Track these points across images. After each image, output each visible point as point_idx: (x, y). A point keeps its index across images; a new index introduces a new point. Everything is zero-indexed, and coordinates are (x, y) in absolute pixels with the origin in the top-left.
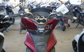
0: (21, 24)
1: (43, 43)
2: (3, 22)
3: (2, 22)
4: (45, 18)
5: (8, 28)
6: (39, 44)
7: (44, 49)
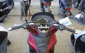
0: (21, 10)
1: (45, 45)
2: (3, 10)
3: (1, 10)
4: (47, 26)
5: (9, 13)
6: (41, 46)
7: (45, 50)
